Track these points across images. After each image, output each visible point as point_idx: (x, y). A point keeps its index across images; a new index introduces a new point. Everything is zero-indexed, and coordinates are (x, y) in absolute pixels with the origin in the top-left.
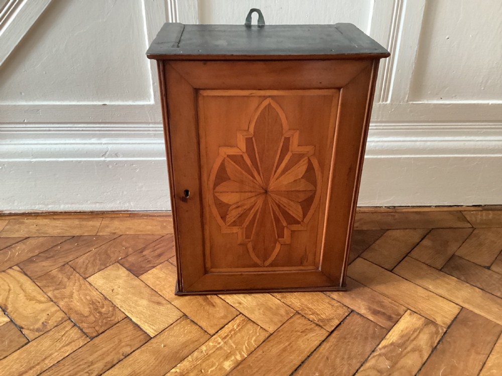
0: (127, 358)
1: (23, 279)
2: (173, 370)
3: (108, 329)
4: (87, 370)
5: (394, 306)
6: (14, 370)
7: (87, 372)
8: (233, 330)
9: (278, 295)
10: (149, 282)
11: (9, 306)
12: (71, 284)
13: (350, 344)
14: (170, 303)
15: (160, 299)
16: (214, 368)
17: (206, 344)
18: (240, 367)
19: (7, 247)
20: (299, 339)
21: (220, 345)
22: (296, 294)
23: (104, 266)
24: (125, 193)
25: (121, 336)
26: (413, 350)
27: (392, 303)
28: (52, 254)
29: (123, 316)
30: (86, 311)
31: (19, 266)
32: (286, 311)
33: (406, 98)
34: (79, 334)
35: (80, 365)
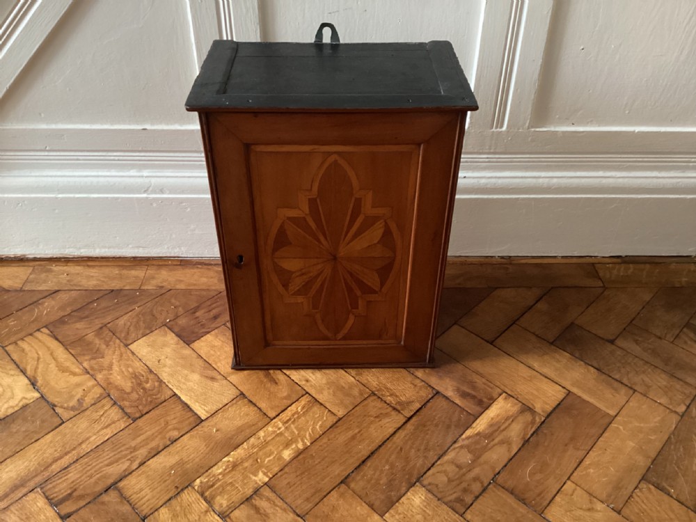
0: (174, 444)
1: (53, 344)
2: (226, 459)
3: (153, 409)
4: (129, 457)
5: (488, 388)
6: (47, 455)
7: (129, 460)
8: (297, 412)
9: (353, 372)
10: (202, 352)
11: (38, 378)
12: (110, 352)
13: (429, 432)
14: (226, 379)
15: (214, 374)
16: (271, 458)
17: (265, 429)
18: (301, 457)
19: (33, 303)
20: (372, 426)
21: (281, 430)
22: (373, 370)
23: (148, 330)
24: (174, 236)
25: (168, 418)
26: (502, 443)
27: (485, 384)
28: (87, 313)
29: (170, 393)
30: (127, 385)
31: (47, 328)
32: (360, 390)
33: (527, 124)
34: (120, 414)
35: (121, 451)
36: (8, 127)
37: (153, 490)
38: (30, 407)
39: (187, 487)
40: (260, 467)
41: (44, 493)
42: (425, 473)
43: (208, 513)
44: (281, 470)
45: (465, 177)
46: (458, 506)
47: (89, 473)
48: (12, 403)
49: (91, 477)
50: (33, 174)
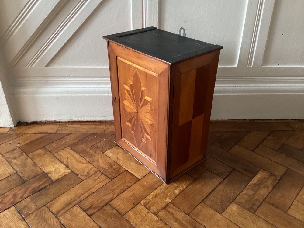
0: (130, 188)
1: (73, 153)
2: (152, 193)
3: (119, 175)
4: (112, 193)
5: (255, 167)
6: (78, 193)
7: (112, 194)
11: (69, 165)
12: (97, 155)
13: (234, 184)
16: (170, 193)
18: (182, 193)
19: (62, 138)
23: (111, 147)
25: (125, 179)
27: (253, 166)
28: (84, 141)
29: (124, 170)
30: (106, 167)
31: (70, 147)
33: (261, 65)
34: (105, 177)
35: (109, 191)
36: (55, 67)
37: (125, 205)
38: (68, 175)
39: (138, 204)
40: (167, 196)
41: (80, 207)
42: (235, 198)
43: (149, 213)
44: (175, 198)
45: (236, 86)
46: (252, 210)
47: (97, 199)
48: (60, 174)
49: (98, 200)
50: (63, 86)
